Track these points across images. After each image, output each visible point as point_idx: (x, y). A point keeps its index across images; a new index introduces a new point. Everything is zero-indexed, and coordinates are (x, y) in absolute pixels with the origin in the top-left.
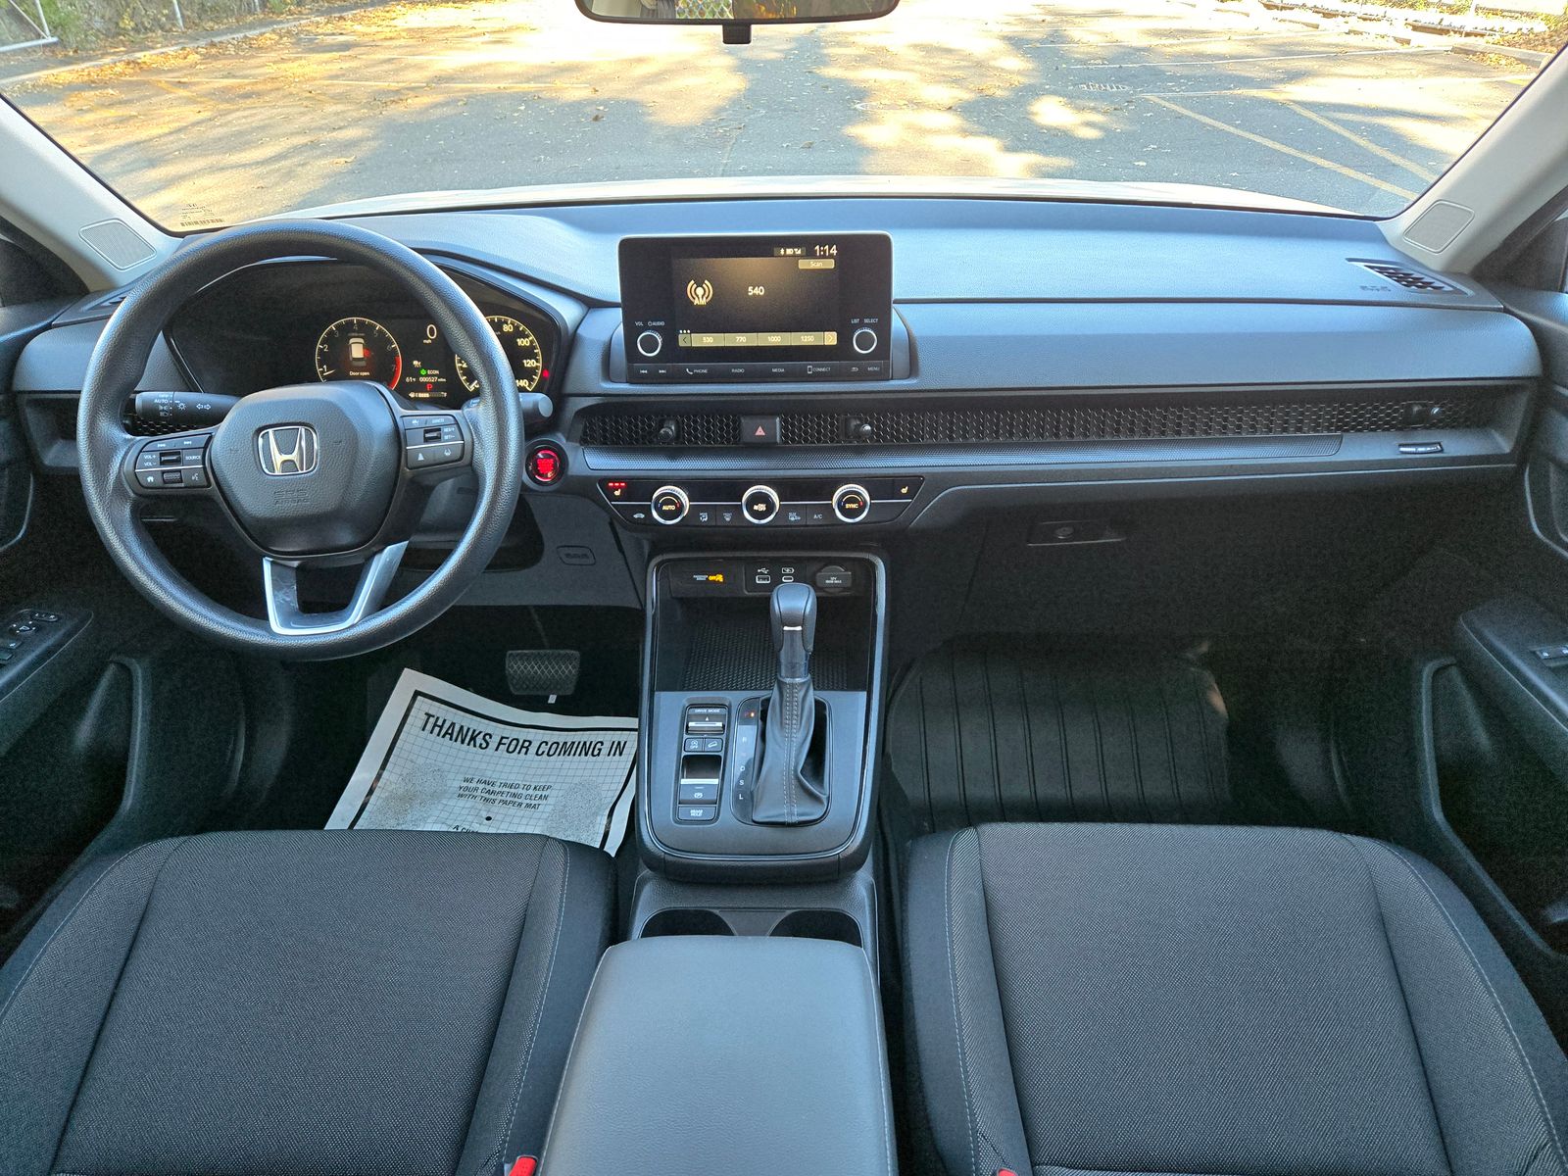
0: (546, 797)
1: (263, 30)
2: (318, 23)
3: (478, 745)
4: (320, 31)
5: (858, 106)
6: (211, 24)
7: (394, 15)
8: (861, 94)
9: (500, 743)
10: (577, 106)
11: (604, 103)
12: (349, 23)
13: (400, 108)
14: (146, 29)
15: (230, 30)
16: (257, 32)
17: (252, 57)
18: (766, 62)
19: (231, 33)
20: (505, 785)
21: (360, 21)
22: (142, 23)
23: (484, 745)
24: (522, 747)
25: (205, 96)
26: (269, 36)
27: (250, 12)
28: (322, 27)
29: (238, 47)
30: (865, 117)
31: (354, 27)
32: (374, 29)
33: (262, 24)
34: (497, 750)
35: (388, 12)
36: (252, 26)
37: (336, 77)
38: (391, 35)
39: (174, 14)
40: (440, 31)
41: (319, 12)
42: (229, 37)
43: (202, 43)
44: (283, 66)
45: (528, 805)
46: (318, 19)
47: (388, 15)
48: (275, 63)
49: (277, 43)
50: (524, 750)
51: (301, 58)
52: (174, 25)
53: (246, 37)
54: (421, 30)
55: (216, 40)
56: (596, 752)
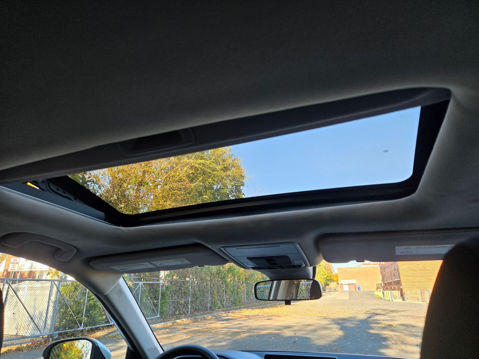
1: (209, 315)
2: (222, 313)
4: (222, 315)
5: (383, 343)
6: (196, 313)
7: (242, 312)
11: (298, 337)
12: (230, 313)
13: (239, 337)
14: (181, 314)
15: (201, 315)
16: (207, 315)
17: (204, 322)
18: (350, 327)
21: (233, 313)
25: (189, 332)
26: (210, 317)
27: (207, 310)
29: (201, 319)
31: (231, 315)
32: (236, 315)
33: (209, 313)
37: (224, 328)
38: (240, 317)
39: (189, 311)
40: (253, 316)
41: (223, 311)
42: (200, 317)
43: (193, 318)
44: (211, 324)
48: (209, 324)
51: (216, 323)
52: (188, 313)
53: (204, 316)
54: (249, 316)
55: (197, 317)
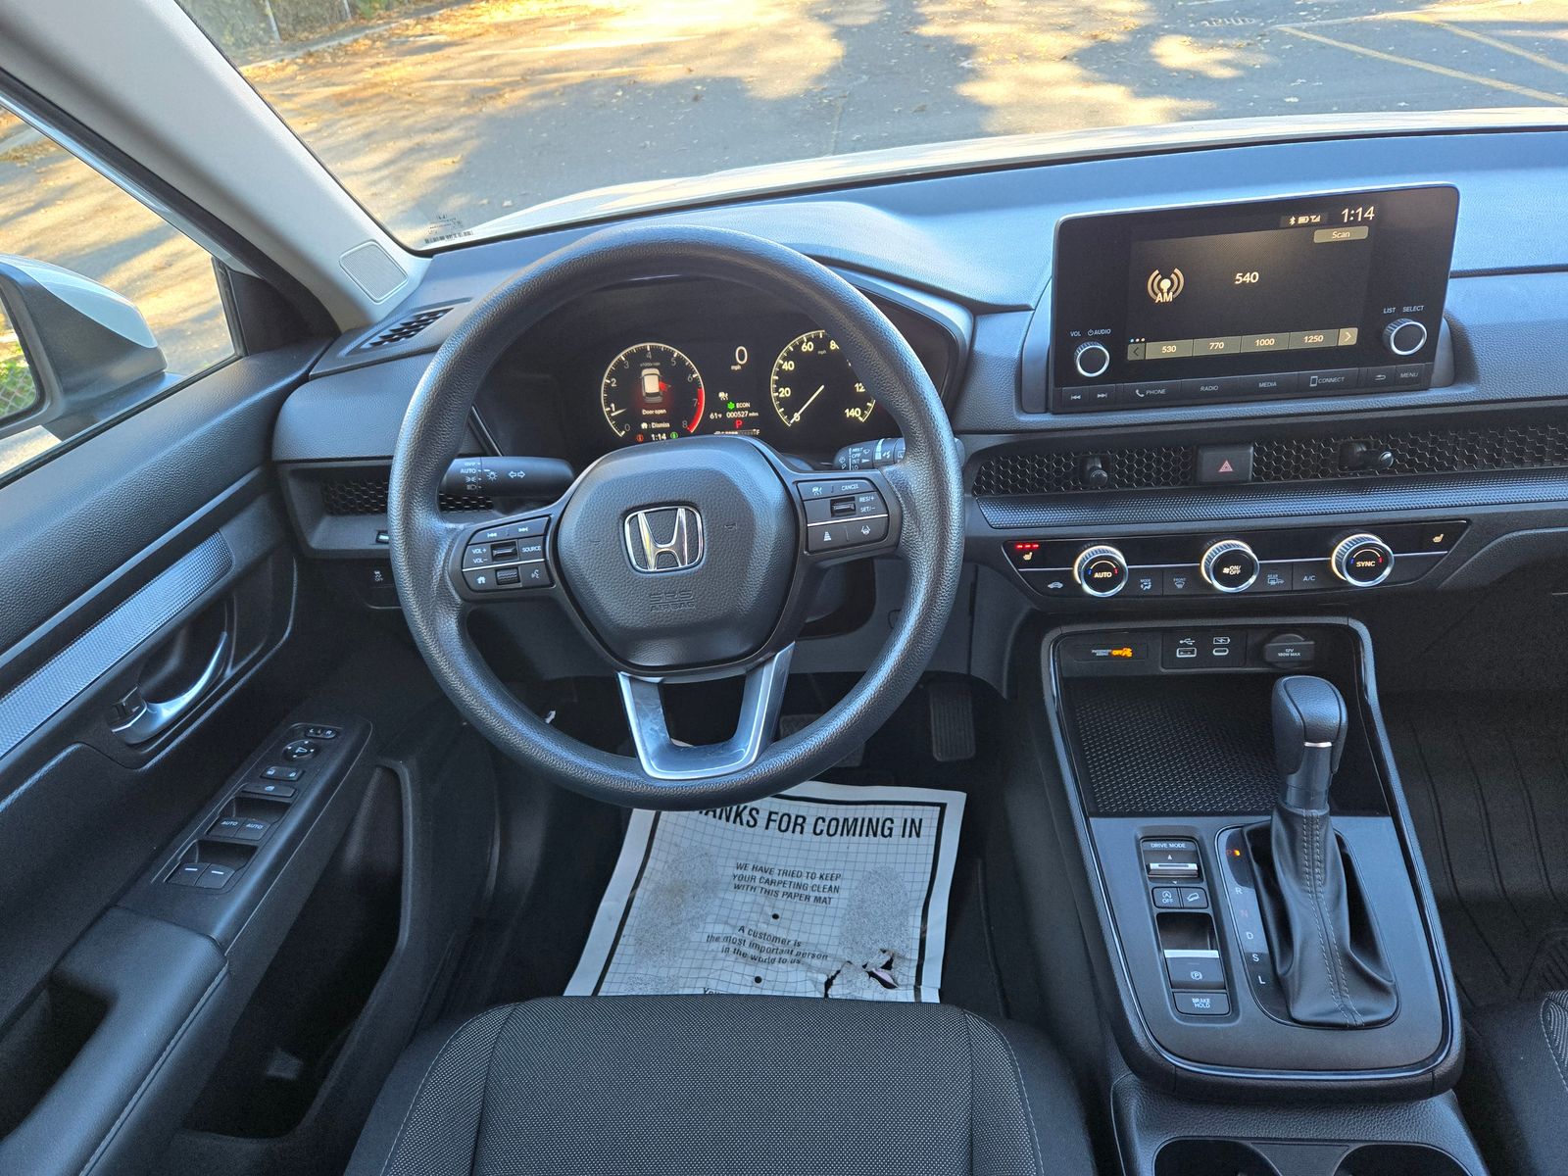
0: (837, 889)
1: (356, 36)
2: (407, 25)
3: (745, 822)
4: (410, 33)
5: (965, 64)
6: (306, 34)
7: (479, 12)
8: (968, 51)
9: (769, 820)
10: (673, 89)
11: (702, 81)
12: (437, 23)
13: (499, 104)
14: (245, 44)
15: (324, 39)
16: (351, 38)
17: (349, 63)
18: (860, 27)
19: (327, 41)
20: (785, 873)
21: (446, 19)
22: (241, 39)
23: (752, 823)
24: (796, 824)
25: (309, 107)
26: (364, 43)
27: (342, 20)
28: (413, 28)
29: (334, 55)
30: (974, 74)
31: (443, 27)
32: (461, 27)
33: (354, 30)
34: (767, 828)
35: (473, 9)
36: (344, 34)
37: (435, 79)
38: (478, 32)
39: (271, 27)
40: (527, 22)
41: (407, 15)
42: (323, 46)
43: (300, 53)
44: (379, 70)
45: (818, 899)
46: (407, 21)
47: (473, 12)
48: (372, 67)
49: (371, 48)
50: (798, 828)
51: (396, 61)
52: (271, 38)
53: (340, 44)
54: (507, 25)
55: (313, 49)
56: (887, 832)
